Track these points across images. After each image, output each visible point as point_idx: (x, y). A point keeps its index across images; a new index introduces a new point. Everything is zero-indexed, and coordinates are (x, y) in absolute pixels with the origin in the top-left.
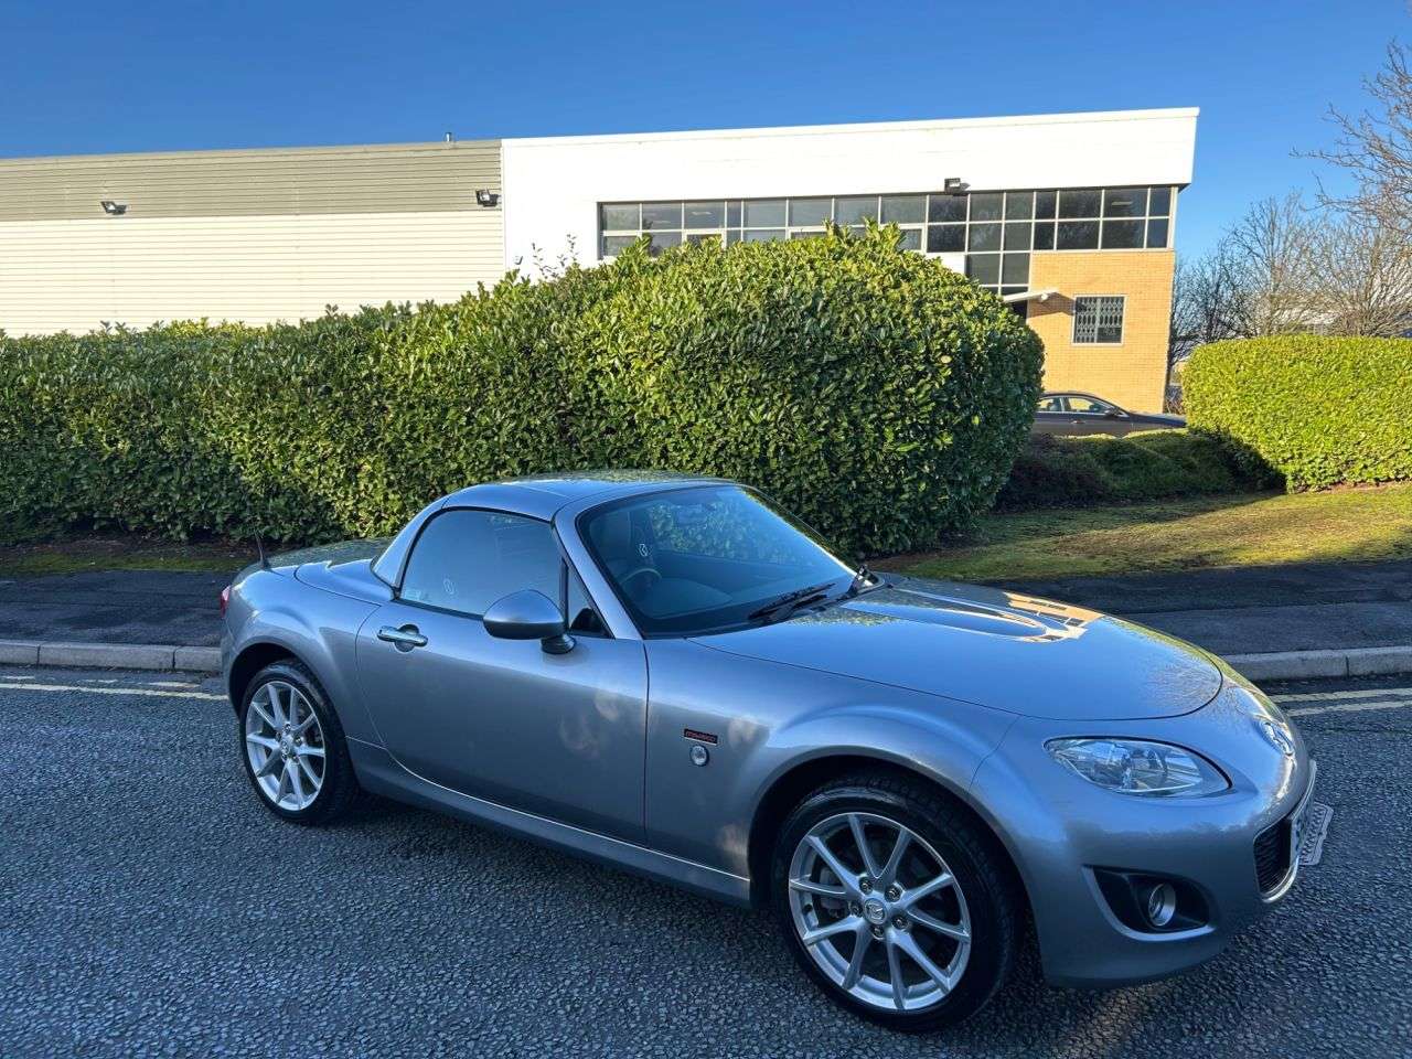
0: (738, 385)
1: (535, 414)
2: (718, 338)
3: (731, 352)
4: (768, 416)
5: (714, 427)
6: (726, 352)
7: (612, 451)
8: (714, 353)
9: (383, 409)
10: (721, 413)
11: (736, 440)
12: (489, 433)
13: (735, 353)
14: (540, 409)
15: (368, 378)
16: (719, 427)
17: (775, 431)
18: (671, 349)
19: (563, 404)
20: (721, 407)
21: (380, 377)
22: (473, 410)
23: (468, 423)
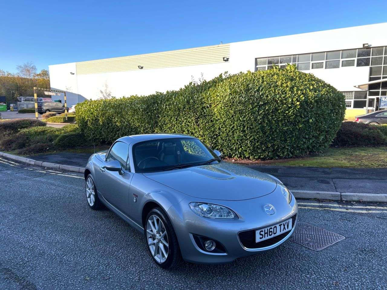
0: (236, 111)
1: (190, 118)
2: (232, 98)
3: (235, 102)
4: (245, 119)
5: (231, 122)
6: (234, 102)
7: (207, 128)
8: (231, 102)
9: (159, 117)
10: (232, 118)
11: (236, 125)
12: (181, 123)
13: (236, 102)
14: (191, 117)
15: (155, 110)
16: (232, 122)
17: (246, 123)
18: (220, 101)
19: (196, 116)
20: (232, 116)
21: (158, 109)
22: (177, 117)
23: (176, 120)
